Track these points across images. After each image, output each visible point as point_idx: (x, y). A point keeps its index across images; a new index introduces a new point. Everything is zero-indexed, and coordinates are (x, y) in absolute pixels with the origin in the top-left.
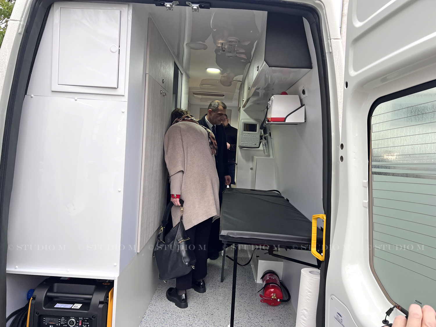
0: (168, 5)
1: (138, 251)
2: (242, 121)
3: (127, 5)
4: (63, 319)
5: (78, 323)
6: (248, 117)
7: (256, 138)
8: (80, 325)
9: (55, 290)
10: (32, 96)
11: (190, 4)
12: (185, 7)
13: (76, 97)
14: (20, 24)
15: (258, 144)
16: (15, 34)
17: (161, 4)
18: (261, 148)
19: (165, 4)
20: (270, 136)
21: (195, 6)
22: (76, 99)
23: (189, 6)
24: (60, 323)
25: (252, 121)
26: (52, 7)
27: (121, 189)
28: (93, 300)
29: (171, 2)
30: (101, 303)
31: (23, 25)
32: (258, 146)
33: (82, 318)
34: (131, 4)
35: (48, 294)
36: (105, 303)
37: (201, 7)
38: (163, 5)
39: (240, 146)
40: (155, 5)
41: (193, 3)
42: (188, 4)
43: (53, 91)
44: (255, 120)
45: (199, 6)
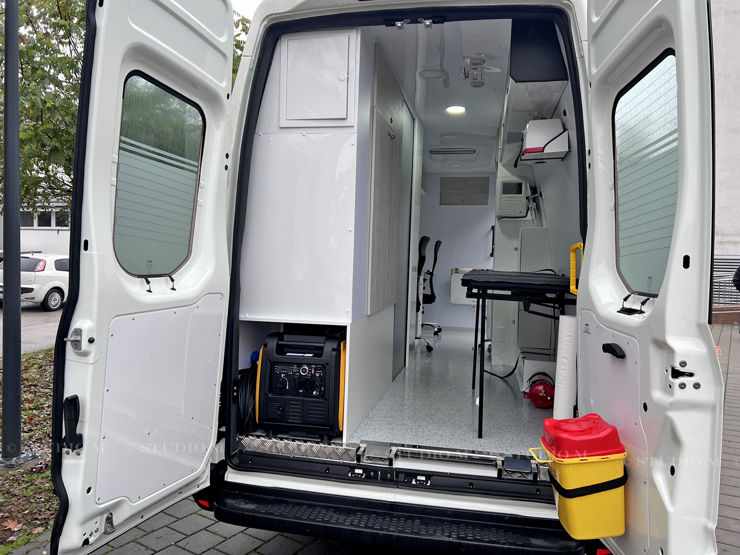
0: (399, 24)
1: (369, 314)
2: (500, 180)
3: (355, 30)
4: (295, 367)
5: (311, 371)
6: (508, 174)
7: (522, 203)
8: (313, 372)
9: (285, 340)
10: (261, 134)
11: (422, 20)
12: (417, 25)
13: (304, 132)
14: (251, 60)
15: (524, 212)
16: (247, 70)
17: (391, 24)
18: (529, 217)
19: (396, 23)
20: (541, 196)
21: (428, 22)
22: (304, 134)
23: (421, 23)
24: (292, 371)
25: (515, 179)
26: (279, 40)
27: (352, 228)
28: (325, 349)
29: (402, 20)
30: (333, 350)
31: (254, 61)
32: (525, 215)
33: (314, 366)
34: (360, 28)
35: (279, 342)
36: (338, 351)
37: (434, 22)
38: (394, 25)
39: (498, 216)
40: (385, 26)
41: (426, 19)
42: (421, 21)
43: (280, 128)
44: (519, 177)
45: (432, 21)
